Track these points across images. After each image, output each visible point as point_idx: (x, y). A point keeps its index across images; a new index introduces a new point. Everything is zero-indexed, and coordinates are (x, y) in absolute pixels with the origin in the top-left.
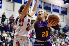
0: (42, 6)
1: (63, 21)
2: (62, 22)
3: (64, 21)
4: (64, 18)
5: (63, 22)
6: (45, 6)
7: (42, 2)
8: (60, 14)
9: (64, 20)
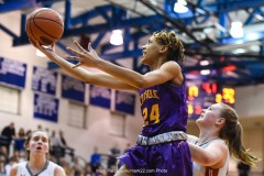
0: (55, 88)
1: (121, 133)
2: (119, 136)
3: (127, 134)
4: (124, 127)
5: (124, 136)
6: (66, 88)
7: (56, 74)
8: (112, 113)
9: (124, 131)
